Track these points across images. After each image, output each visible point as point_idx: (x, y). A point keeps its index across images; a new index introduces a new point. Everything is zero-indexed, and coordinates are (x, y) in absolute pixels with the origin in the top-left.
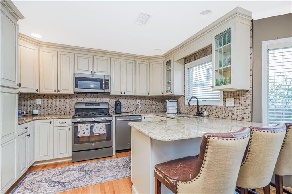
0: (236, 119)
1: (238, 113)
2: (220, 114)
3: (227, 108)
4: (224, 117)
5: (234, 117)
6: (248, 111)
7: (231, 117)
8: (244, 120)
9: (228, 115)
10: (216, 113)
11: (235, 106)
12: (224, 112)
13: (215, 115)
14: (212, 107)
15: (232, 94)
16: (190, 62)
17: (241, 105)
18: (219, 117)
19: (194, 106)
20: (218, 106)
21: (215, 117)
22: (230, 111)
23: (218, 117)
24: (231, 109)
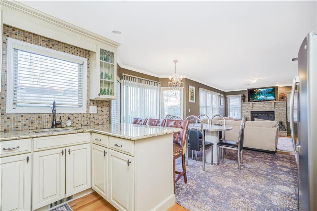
0: (99, 124)
1: (100, 118)
2: (83, 122)
3: (91, 115)
4: (87, 124)
5: (97, 122)
6: (106, 116)
7: (95, 123)
8: (105, 123)
9: (92, 121)
10: (79, 121)
11: (97, 113)
12: (87, 119)
13: (77, 124)
14: (72, 115)
15: (95, 103)
16: (24, 40)
17: (103, 112)
18: (82, 125)
19: (35, 115)
20: (80, 113)
21: (77, 125)
22: (93, 117)
23: (80, 125)
24: (95, 116)
